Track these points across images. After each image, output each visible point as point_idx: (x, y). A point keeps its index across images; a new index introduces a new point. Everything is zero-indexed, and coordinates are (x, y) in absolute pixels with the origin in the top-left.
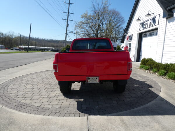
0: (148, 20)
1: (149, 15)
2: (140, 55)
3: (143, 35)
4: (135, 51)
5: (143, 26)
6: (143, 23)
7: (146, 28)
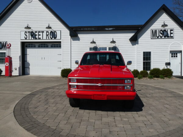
0: (43, 32)
1: (49, 27)
2: (25, 67)
3: (26, 44)
4: (19, 63)
5: (34, 36)
6: (32, 32)
7: (39, 39)
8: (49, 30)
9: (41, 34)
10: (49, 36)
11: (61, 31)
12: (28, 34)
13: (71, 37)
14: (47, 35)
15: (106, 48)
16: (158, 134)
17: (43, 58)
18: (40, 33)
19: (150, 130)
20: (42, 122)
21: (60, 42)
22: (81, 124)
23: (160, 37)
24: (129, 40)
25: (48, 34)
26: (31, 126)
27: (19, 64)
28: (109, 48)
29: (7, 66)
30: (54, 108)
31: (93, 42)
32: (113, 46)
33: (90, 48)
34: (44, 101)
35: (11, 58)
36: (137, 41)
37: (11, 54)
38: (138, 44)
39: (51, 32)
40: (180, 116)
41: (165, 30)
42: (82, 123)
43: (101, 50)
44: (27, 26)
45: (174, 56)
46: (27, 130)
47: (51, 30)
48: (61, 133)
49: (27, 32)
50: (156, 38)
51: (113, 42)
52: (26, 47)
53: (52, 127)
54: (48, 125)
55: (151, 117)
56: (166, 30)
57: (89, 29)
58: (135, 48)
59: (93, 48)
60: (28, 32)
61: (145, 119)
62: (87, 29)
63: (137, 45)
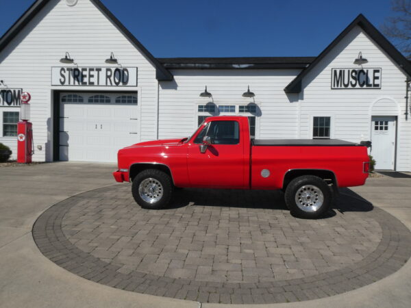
0: (99, 70)
1: (112, 60)
2: (61, 143)
3: (62, 95)
4: (46, 135)
5: (80, 78)
6: (76, 70)
7: (91, 84)
8: (113, 67)
9: (94, 73)
10: (112, 78)
11: (137, 68)
12: (66, 74)
13: (159, 81)
14: (108, 77)
15: (234, 106)
16: (303, 276)
17: (99, 127)
18: (92, 73)
19: (290, 271)
20: (86, 250)
21: (136, 92)
22: (160, 257)
23: (350, 86)
24: (285, 90)
25: (109, 73)
26: (64, 257)
27: (46, 138)
28: (241, 107)
29: (21, 140)
30: (112, 227)
31: (206, 94)
32: (248, 103)
33: (200, 107)
34: (94, 213)
35: (30, 125)
36: (300, 94)
37: (31, 116)
38: (302, 99)
39: (117, 70)
40: (359, 248)
41: (362, 71)
42: (162, 255)
43: (222, 111)
44: (66, 57)
45: (381, 128)
46: (55, 262)
47: (116, 65)
48: (119, 271)
49: (66, 69)
50: (343, 87)
51: (249, 94)
52: (64, 100)
53: (104, 260)
54: (96, 256)
55: (301, 248)
56: (365, 70)
57: (197, 65)
58: (297, 108)
59: (206, 106)
60: (68, 69)
61: (288, 251)
62: (193, 65)
63: (300, 101)
